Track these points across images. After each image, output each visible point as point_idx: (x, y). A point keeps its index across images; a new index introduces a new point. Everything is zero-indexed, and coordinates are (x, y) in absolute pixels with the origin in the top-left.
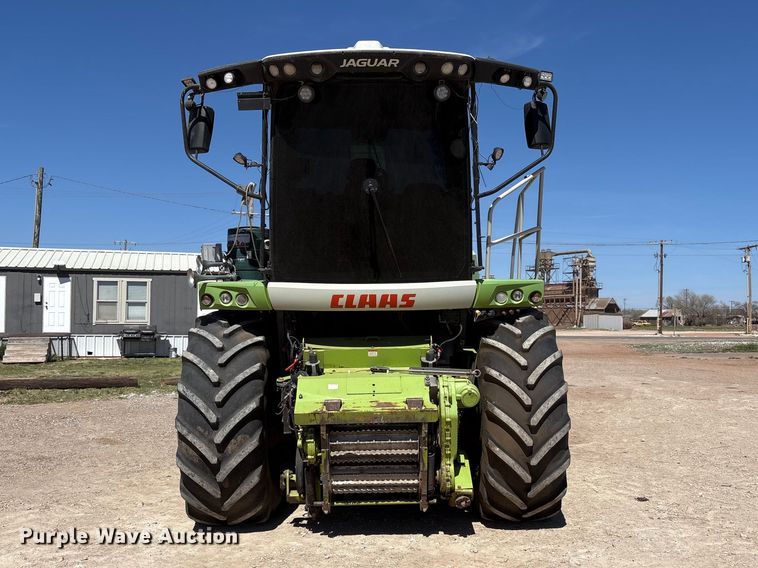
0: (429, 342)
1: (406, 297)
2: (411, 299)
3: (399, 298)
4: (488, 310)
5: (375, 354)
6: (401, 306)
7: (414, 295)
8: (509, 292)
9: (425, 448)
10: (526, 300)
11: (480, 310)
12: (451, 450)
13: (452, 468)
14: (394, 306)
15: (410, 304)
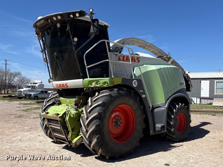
4: (89, 88)
5: (68, 101)
7: (67, 84)
8: (95, 82)
9: (61, 128)
10: (102, 85)
11: (86, 88)
12: (69, 129)
13: (70, 135)
14: (65, 87)
15: (67, 86)
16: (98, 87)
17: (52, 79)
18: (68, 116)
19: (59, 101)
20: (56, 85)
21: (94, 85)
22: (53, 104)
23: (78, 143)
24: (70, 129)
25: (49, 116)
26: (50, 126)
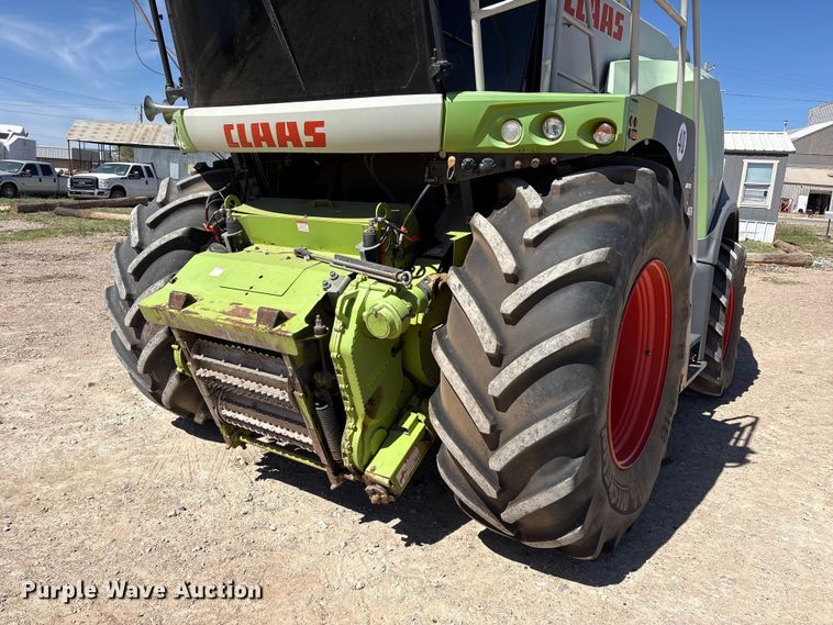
0: (371, 215)
1: (310, 127)
2: (318, 130)
3: (301, 129)
4: (478, 157)
5: (304, 228)
6: (309, 144)
7: (321, 124)
8: (527, 120)
9: (299, 394)
10: (575, 138)
11: (460, 157)
12: (353, 405)
13: (357, 435)
14: (297, 143)
15: (321, 140)
16: (544, 155)
17: (180, 93)
18: (345, 326)
19: (238, 225)
20: (228, 128)
21: (515, 136)
22: (196, 242)
23: (404, 481)
24: (355, 402)
25: (209, 321)
26: (201, 372)
